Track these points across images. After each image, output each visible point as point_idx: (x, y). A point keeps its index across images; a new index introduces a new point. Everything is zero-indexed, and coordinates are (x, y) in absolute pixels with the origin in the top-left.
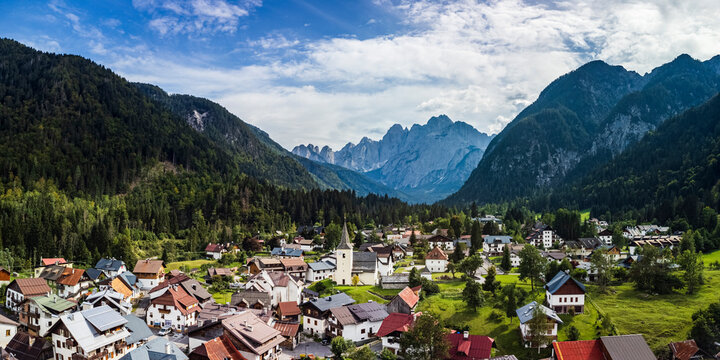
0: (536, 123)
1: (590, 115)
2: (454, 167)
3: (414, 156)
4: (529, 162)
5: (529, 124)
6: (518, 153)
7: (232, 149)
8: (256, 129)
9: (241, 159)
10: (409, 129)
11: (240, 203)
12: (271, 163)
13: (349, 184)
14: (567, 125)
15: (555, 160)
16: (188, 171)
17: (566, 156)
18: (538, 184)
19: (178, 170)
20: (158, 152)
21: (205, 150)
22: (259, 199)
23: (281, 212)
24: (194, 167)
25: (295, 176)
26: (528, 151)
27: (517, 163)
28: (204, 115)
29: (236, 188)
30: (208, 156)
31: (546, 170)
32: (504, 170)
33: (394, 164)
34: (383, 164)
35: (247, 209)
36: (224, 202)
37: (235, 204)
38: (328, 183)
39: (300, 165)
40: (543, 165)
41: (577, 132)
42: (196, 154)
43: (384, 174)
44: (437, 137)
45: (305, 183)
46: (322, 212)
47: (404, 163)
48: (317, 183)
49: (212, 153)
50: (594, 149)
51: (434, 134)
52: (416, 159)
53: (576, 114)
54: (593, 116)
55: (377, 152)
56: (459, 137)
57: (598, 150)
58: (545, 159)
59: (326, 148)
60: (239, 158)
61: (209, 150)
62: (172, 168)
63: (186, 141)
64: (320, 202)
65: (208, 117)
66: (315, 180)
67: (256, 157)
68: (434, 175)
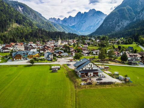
0: (117, 12)
1: (137, 8)
2: (96, 25)
3: (84, 22)
4: (114, 24)
5: (115, 12)
6: (111, 21)
7: (32, 19)
8: (38, 13)
9: (35, 23)
10: (83, 13)
11: (39, 34)
12: (43, 23)
13: (65, 30)
14: (128, 12)
15: (122, 23)
16: (23, 26)
17: (125, 22)
18: (116, 30)
19: (20, 26)
20: (14, 21)
21: (26, 20)
22: (43, 33)
23: (48, 36)
24: (24, 25)
25: (50, 27)
26: (114, 21)
27: (110, 24)
28: (22, 8)
29: (38, 31)
30: (27, 22)
31: (119, 26)
32: (106, 26)
33: (78, 24)
34: (75, 24)
35: (41, 35)
36: (35, 34)
37: (38, 34)
38: (59, 29)
39: (51, 24)
40: (118, 25)
41: (131, 14)
42: (24, 22)
43: (75, 27)
44: (91, 16)
45: (53, 29)
46: (57, 36)
47: (81, 23)
48: (56, 30)
49: (28, 21)
50: (135, 19)
51: (90, 15)
52: (85, 22)
53: (132, 8)
54: (138, 9)
55: (73, 20)
56: (98, 16)
57: (136, 20)
58: (119, 23)
59: (59, 19)
60: (34, 22)
61: (27, 20)
62: (18, 25)
63: (20, 17)
64: (56, 34)
65: (24, 9)
66: (55, 28)
67: (39, 22)
68: (90, 27)
